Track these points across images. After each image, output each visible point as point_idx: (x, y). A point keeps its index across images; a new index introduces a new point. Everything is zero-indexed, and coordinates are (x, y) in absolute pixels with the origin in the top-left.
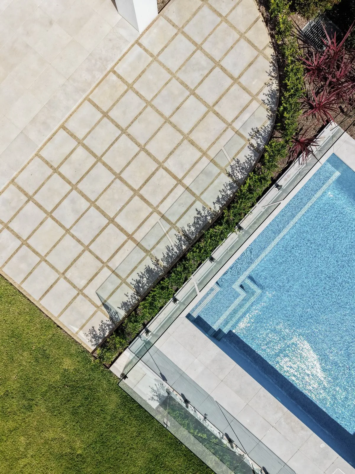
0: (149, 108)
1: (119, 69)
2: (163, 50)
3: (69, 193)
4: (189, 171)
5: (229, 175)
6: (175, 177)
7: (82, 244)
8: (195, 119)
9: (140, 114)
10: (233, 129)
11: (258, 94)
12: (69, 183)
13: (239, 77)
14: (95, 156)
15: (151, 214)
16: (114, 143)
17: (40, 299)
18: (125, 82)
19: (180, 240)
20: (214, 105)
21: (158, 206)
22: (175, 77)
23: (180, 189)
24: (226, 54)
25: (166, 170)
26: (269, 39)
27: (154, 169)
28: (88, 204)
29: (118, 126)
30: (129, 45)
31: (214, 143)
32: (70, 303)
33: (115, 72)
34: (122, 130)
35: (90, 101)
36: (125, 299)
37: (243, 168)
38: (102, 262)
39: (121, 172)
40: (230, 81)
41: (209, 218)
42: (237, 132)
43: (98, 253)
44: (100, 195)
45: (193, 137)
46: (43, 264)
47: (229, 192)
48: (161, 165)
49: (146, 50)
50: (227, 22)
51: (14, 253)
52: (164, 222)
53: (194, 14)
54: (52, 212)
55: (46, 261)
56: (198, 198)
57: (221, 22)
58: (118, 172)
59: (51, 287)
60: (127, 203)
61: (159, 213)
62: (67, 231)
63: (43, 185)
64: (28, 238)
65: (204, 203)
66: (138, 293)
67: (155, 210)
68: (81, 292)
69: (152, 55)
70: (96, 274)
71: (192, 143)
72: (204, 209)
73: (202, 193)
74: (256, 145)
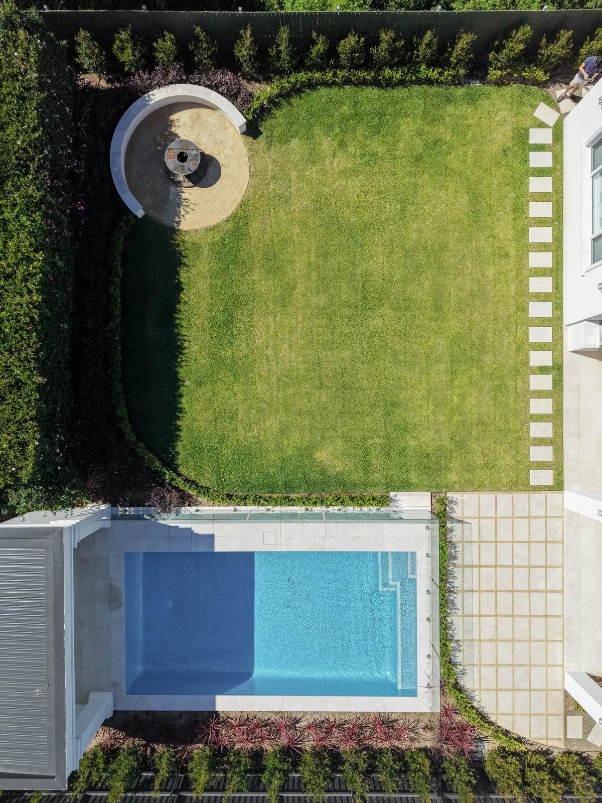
0: (527, 638)
1: (559, 644)
2: (547, 673)
3: (529, 561)
4: (480, 626)
5: (458, 641)
6: (484, 616)
7: (500, 542)
8: (500, 653)
9: (529, 632)
10: (477, 665)
11: (480, 693)
12: (534, 567)
13: (497, 693)
14: (533, 591)
15: (479, 587)
16: (530, 606)
17: (496, 496)
18: (551, 641)
19: (453, 587)
20: (497, 669)
21: (479, 594)
22: (529, 665)
23: (476, 612)
24: (513, 698)
25: (492, 616)
26: (499, 724)
27: (498, 610)
28: (515, 564)
29: (535, 616)
30: (565, 661)
31: (480, 650)
32: (479, 508)
33: (561, 641)
34: (531, 616)
35: (560, 616)
36: (454, 533)
37: (454, 650)
38: (482, 542)
39: (513, 595)
40: (499, 687)
41: (449, 611)
42: (473, 665)
43: (488, 544)
44: (513, 574)
45: (493, 644)
46: (511, 516)
47: (450, 632)
48: (496, 615)
49: (556, 666)
50: (527, 715)
51: (529, 508)
52: (469, 589)
53: (547, 704)
54: (529, 545)
55: (510, 518)
56: (464, 616)
57: (530, 712)
58: (514, 593)
59: (496, 508)
60: (496, 582)
61: (476, 591)
62: (513, 542)
63: (546, 554)
64: (529, 521)
65: (458, 616)
66: (450, 542)
67: (479, 591)
68: (479, 518)
69: (549, 666)
70: (479, 533)
71: (491, 640)
72: (455, 613)
73: (463, 620)
74: (458, 667)
